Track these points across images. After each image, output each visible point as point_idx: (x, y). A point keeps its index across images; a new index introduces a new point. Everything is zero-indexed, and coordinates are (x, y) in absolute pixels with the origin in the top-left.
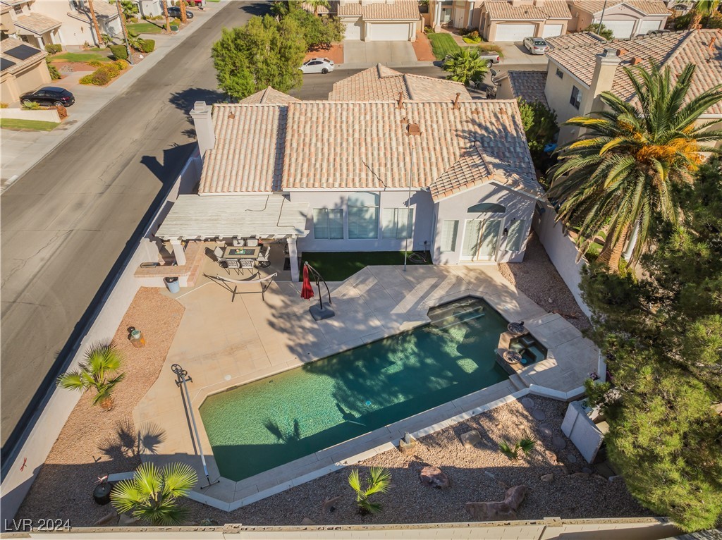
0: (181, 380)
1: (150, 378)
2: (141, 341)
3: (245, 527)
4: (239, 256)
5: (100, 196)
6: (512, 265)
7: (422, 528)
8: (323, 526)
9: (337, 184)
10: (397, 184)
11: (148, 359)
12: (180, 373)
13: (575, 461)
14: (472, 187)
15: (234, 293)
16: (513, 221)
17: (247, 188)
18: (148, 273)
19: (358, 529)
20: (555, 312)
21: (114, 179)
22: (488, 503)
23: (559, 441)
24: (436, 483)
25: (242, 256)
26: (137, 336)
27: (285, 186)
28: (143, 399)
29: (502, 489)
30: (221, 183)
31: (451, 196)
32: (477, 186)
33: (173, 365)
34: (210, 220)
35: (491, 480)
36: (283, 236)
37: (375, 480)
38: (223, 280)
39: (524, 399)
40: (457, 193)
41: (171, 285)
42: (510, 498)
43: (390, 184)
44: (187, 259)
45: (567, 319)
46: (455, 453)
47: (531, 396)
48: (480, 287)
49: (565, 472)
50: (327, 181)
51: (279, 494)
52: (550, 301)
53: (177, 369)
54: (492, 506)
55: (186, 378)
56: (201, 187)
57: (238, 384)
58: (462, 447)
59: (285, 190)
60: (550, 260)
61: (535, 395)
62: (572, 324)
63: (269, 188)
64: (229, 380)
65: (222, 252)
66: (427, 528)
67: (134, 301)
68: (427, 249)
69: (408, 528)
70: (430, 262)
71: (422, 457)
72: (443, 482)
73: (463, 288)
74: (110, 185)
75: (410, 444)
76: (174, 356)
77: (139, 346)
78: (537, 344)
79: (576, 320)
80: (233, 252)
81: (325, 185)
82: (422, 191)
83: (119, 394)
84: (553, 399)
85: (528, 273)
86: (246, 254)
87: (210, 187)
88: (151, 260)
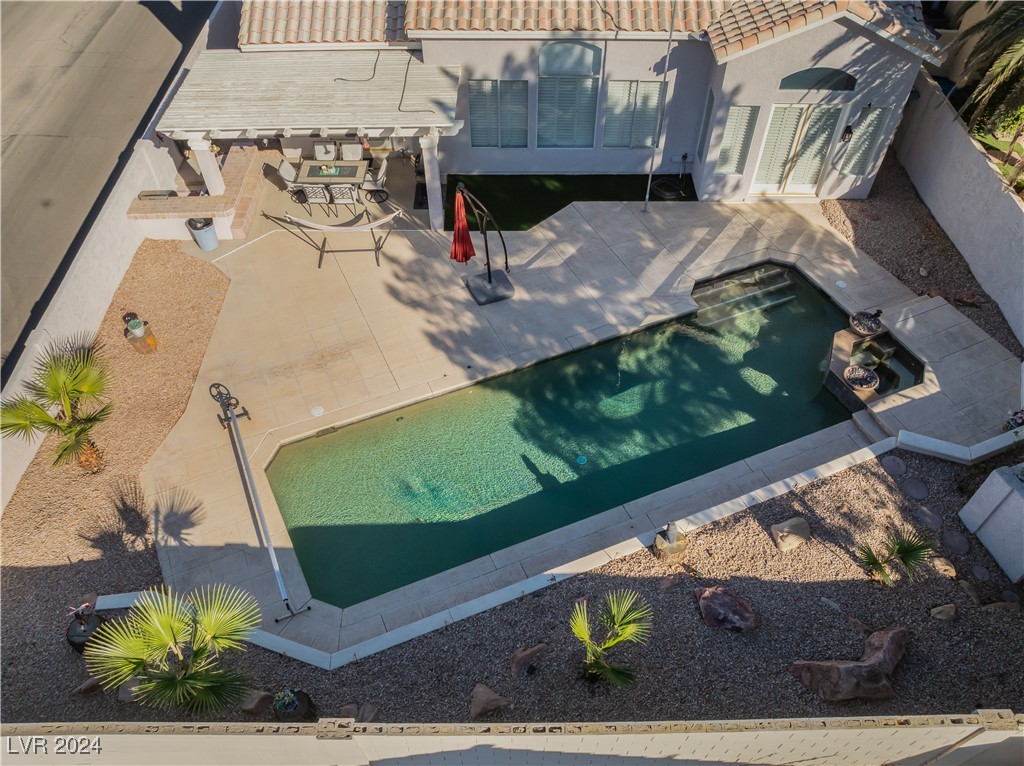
0: (229, 415)
1: (169, 411)
2: (149, 341)
3: (363, 725)
4: (327, 180)
5: (64, 73)
6: (849, 204)
7: (729, 729)
8: (524, 725)
9: (518, 23)
10: (641, 24)
11: (165, 374)
12: (225, 401)
13: (987, 578)
14: (800, 28)
15: (322, 250)
16: (866, 110)
17: (335, 34)
18: (153, 210)
19: (597, 732)
20: (933, 293)
21: (89, 40)
22: (842, 666)
23: (956, 540)
24: (731, 622)
25: (334, 180)
26: (139, 332)
27: (412, 26)
28: (158, 451)
29: (858, 633)
30: (282, 24)
31: (755, 48)
32: (811, 26)
33: (213, 386)
34: (263, 99)
35: (834, 613)
36: (411, 133)
37: (618, 619)
38: (299, 225)
39: (887, 458)
40: (767, 41)
41: (201, 234)
42: (880, 655)
43: (626, 23)
44: (227, 183)
45: (957, 307)
46: (762, 561)
47: (900, 452)
48: (792, 244)
49: (975, 601)
50: (498, 16)
51: (425, 636)
52: (923, 273)
53: (220, 393)
54: (850, 672)
55: (238, 411)
56: (243, 31)
57: (337, 424)
58: (775, 550)
59: (412, 34)
60: (917, 195)
61: (906, 452)
62: (969, 316)
63: (379, 34)
64: (319, 416)
65: (293, 172)
66: (739, 729)
67: (133, 266)
68: (687, 171)
69: (699, 729)
70: (692, 196)
71: (699, 567)
72: (746, 619)
73: (761, 246)
74: (81, 52)
75: (675, 544)
76: (212, 367)
77: (145, 350)
78: (903, 355)
79: (974, 309)
80: (315, 171)
81: (493, 25)
82: (692, 41)
83: (112, 441)
84: (942, 460)
85: (878, 219)
86: (340, 175)
87: (262, 32)
88: (158, 187)
